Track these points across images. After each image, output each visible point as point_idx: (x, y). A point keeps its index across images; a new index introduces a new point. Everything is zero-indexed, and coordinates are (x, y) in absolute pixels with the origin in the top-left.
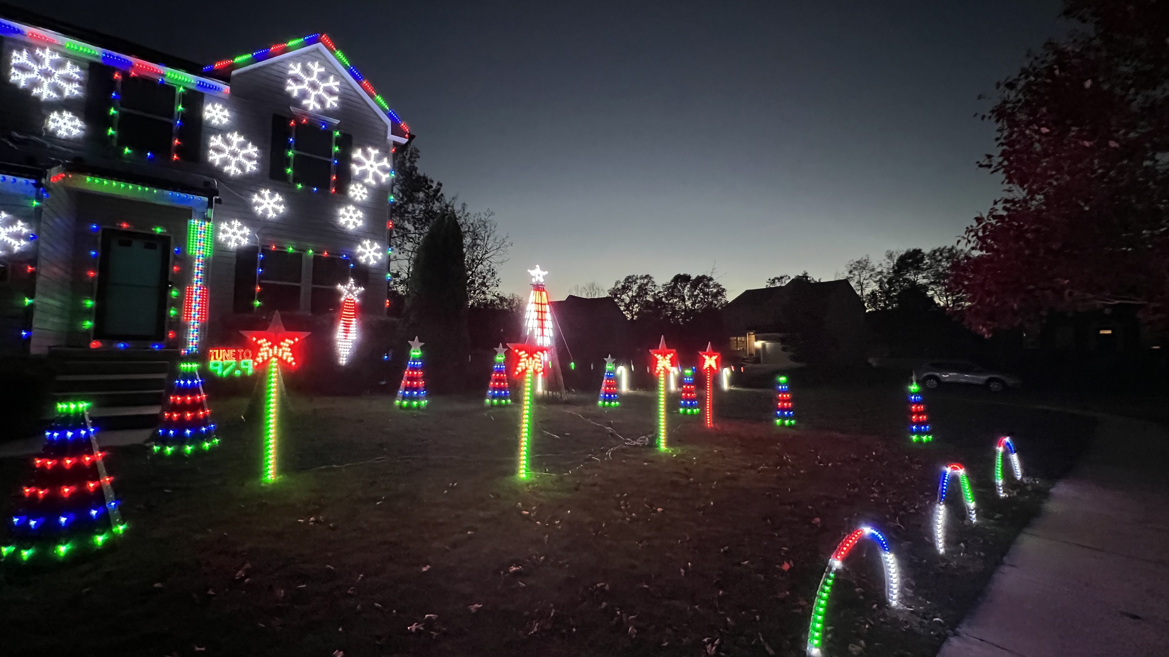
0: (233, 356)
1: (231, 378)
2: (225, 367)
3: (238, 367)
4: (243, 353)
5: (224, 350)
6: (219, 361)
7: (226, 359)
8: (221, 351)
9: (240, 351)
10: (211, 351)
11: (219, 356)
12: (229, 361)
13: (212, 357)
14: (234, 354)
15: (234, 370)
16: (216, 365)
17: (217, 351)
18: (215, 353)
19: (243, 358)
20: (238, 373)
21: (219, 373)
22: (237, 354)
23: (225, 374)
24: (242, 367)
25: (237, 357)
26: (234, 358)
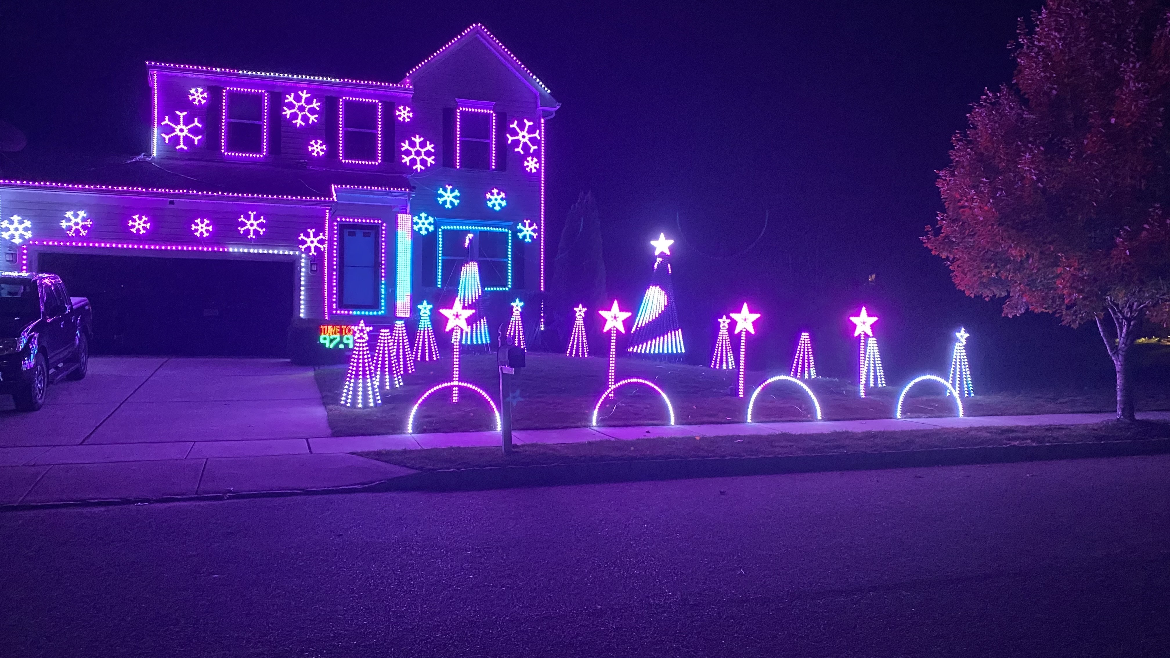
0: (338, 332)
1: (336, 350)
2: (331, 341)
3: (341, 342)
4: (345, 329)
5: (331, 326)
6: (327, 336)
7: (332, 334)
8: (329, 327)
9: (343, 327)
10: (321, 327)
11: (327, 332)
12: (335, 336)
13: (323, 333)
14: (339, 330)
15: (338, 343)
16: (325, 339)
17: (326, 327)
18: (324, 329)
19: (346, 334)
20: (341, 346)
21: (327, 346)
22: (341, 329)
23: (332, 346)
24: (345, 341)
25: (341, 332)
26: (339, 334)
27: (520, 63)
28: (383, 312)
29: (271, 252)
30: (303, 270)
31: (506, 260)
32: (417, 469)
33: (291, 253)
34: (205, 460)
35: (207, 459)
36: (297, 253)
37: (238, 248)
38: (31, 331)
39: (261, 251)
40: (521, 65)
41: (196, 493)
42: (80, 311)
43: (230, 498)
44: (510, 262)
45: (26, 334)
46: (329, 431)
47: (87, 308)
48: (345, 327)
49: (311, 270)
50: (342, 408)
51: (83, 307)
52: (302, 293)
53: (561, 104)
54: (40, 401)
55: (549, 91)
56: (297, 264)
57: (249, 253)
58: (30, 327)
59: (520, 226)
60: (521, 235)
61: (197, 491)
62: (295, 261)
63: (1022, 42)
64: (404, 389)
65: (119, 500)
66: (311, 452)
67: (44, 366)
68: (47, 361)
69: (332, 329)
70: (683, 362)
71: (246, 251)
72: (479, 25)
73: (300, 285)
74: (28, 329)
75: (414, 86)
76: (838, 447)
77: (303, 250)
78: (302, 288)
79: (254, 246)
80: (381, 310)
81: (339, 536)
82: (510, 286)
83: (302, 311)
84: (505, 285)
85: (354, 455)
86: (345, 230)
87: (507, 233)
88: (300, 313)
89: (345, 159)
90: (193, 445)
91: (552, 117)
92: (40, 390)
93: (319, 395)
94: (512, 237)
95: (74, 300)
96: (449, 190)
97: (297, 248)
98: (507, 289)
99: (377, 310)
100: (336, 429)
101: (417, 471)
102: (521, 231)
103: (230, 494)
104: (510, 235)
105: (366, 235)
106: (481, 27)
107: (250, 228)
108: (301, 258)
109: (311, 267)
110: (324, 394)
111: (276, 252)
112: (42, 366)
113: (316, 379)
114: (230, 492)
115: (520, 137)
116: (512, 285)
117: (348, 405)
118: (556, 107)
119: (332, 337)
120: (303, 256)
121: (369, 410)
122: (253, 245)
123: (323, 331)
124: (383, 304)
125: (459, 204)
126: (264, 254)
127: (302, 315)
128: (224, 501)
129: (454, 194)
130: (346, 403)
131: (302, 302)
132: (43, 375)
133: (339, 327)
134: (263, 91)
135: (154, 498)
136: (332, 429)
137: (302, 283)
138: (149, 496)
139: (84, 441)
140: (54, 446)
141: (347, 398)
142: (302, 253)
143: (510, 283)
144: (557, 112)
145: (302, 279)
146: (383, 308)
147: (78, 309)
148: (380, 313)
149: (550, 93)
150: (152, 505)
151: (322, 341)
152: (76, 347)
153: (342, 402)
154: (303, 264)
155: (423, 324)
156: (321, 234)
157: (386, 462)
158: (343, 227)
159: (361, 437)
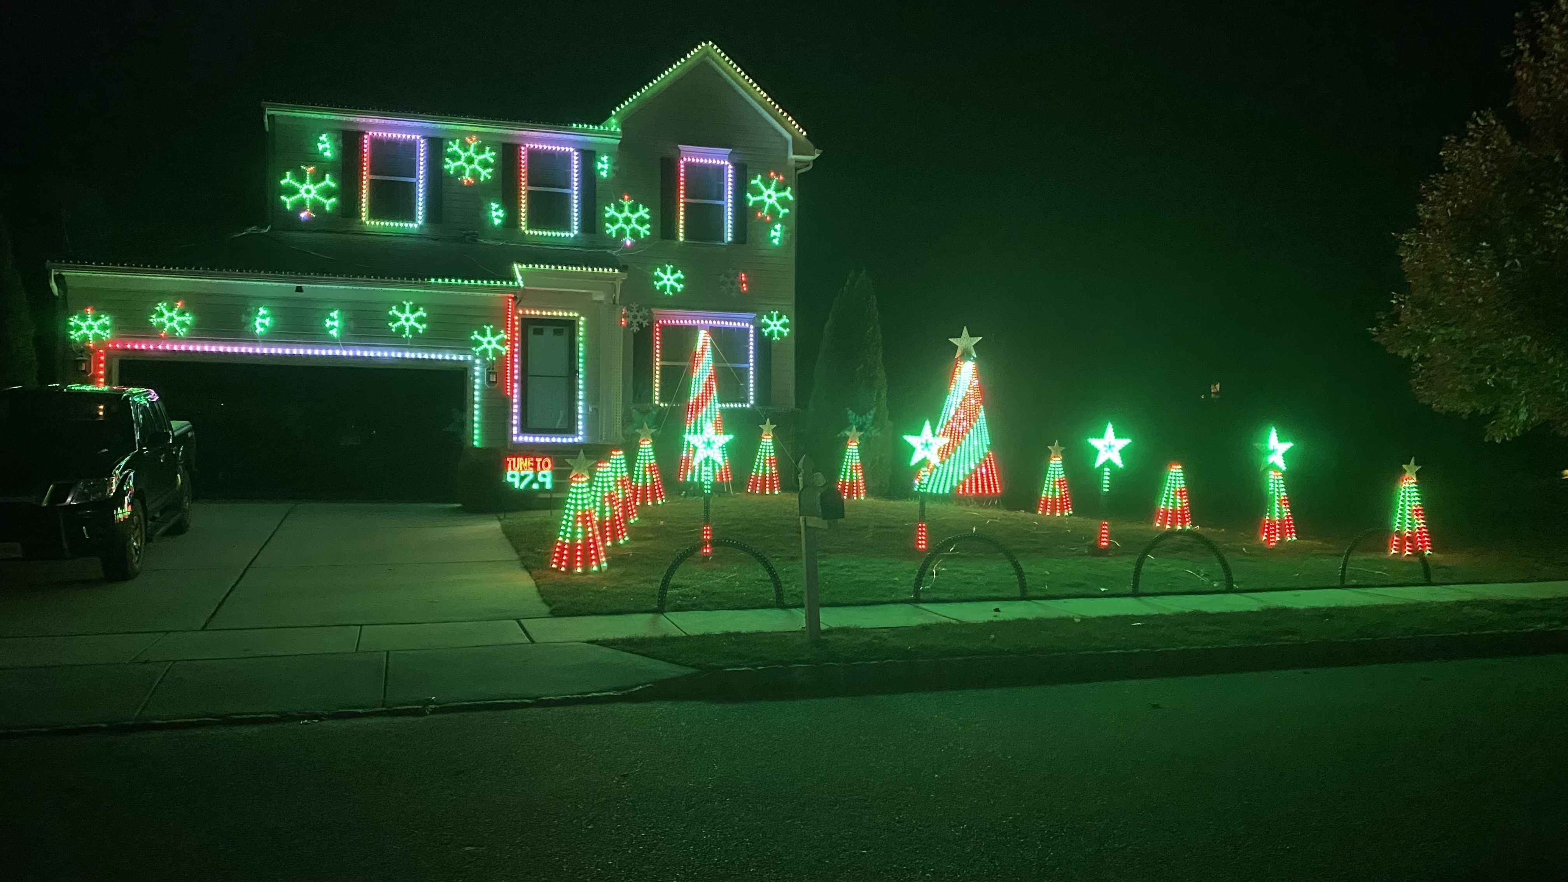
0: (531, 466)
1: (528, 491)
2: (522, 479)
3: (535, 480)
5: (522, 459)
6: (516, 473)
7: (523, 469)
8: (518, 459)
9: (538, 460)
10: (508, 459)
11: (516, 466)
12: (526, 472)
13: (510, 468)
14: (532, 464)
15: (531, 482)
17: (514, 459)
18: (512, 462)
19: (541, 469)
20: (535, 486)
21: (516, 486)
22: (535, 463)
23: (522, 487)
24: (540, 479)
25: (535, 467)
26: (532, 469)
27: (765, 95)
28: (580, 438)
29: (433, 356)
30: (477, 381)
31: (747, 365)
32: (693, 666)
33: (461, 358)
34: (385, 653)
35: (388, 652)
36: (470, 358)
37: (389, 352)
38: (124, 469)
39: (420, 356)
40: (766, 98)
41: (383, 706)
42: (181, 439)
43: (434, 712)
44: (751, 369)
45: (117, 472)
46: (546, 609)
47: (190, 434)
48: (541, 459)
49: (490, 382)
50: (556, 576)
51: (185, 434)
52: (476, 412)
53: (821, 151)
54: (137, 566)
55: (805, 133)
56: (469, 373)
57: (404, 359)
58: (123, 463)
59: (765, 319)
60: (766, 332)
61: (384, 702)
62: (466, 369)
63: (1521, 48)
64: (629, 546)
65: (276, 716)
66: (533, 642)
67: (142, 517)
68: (144, 509)
69: (522, 463)
70: (998, 507)
71: (399, 355)
72: (710, 43)
73: (473, 402)
74: (120, 466)
75: (623, 128)
76: (1287, 633)
77: (477, 354)
78: (476, 406)
79: (410, 348)
80: (578, 435)
81: (625, 776)
82: (752, 402)
83: (476, 437)
84: (746, 401)
85: (594, 646)
86: (529, 326)
87: (748, 329)
88: (473, 440)
89: (528, 228)
90: (361, 630)
91: (808, 169)
92: (136, 550)
93: (515, 556)
94: (755, 334)
95: (175, 424)
96: (669, 271)
97: (468, 352)
98: (748, 406)
99: (572, 435)
100: (554, 606)
101: (694, 670)
102: (767, 326)
103: (433, 706)
104: (751, 331)
105: (557, 332)
106: (712, 46)
107: (405, 323)
108: (474, 364)
109: (488, 378)
110: (523, 553)
111: (440, 357)
112: (139, 516)
113: (505, 532)
114: (432, 702)
115: (764, 197)
116: (755, 400)
117: (563, 569)
118: (814, 155)
119: (523, 473)
120: (478, 361)
121: (591, 576)
122: (408, 347)
123: (510, 465)
124: (580, 427)
125: (682, 290)
126: (424, 359)
127: (476, 443)
128: (427, 717)
129: (676, 276)
130: (560, 566)
131: (476, 425)
132: (141, 530)
133: (532, 459)
134: (418, 137)
135: (326, 713)
136: (550, 606)
137: (477, 399)
138: (319, 712)
139: (206, 625)
140: (167, 632)
141: (561, 561)
142: (477, 358)
143: (752, 398)
144: (814, 161)
145: (476, 393)
146: (581, 433)
147: (180, 435)
148: (576, 440)
149: (805, 136)
150: (325, 723)
151: (509, 479)
152: (177, 489)
153: (554, 566)
154: (477, 374)
155: (643, 454)
156: (502, 331)
157: (644, 655)
158: (526, 322)
159: (594, 618)
